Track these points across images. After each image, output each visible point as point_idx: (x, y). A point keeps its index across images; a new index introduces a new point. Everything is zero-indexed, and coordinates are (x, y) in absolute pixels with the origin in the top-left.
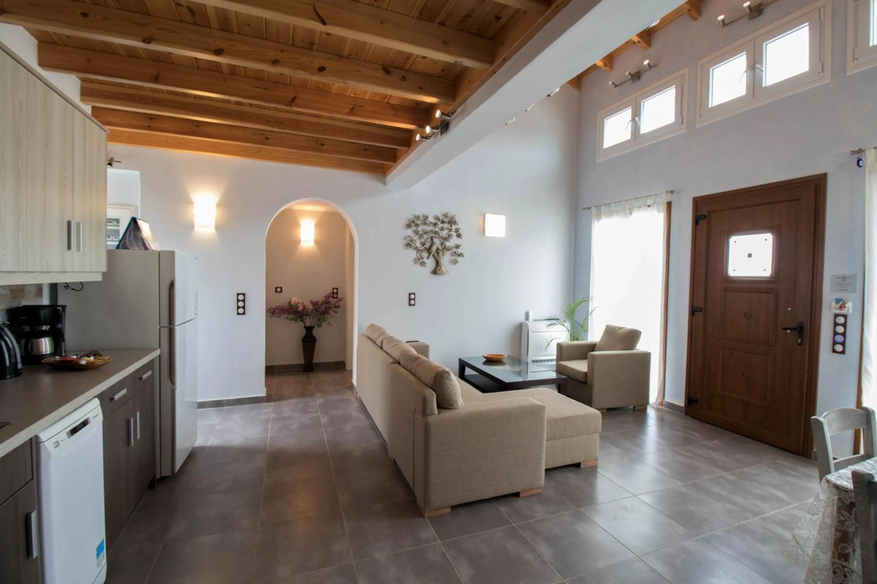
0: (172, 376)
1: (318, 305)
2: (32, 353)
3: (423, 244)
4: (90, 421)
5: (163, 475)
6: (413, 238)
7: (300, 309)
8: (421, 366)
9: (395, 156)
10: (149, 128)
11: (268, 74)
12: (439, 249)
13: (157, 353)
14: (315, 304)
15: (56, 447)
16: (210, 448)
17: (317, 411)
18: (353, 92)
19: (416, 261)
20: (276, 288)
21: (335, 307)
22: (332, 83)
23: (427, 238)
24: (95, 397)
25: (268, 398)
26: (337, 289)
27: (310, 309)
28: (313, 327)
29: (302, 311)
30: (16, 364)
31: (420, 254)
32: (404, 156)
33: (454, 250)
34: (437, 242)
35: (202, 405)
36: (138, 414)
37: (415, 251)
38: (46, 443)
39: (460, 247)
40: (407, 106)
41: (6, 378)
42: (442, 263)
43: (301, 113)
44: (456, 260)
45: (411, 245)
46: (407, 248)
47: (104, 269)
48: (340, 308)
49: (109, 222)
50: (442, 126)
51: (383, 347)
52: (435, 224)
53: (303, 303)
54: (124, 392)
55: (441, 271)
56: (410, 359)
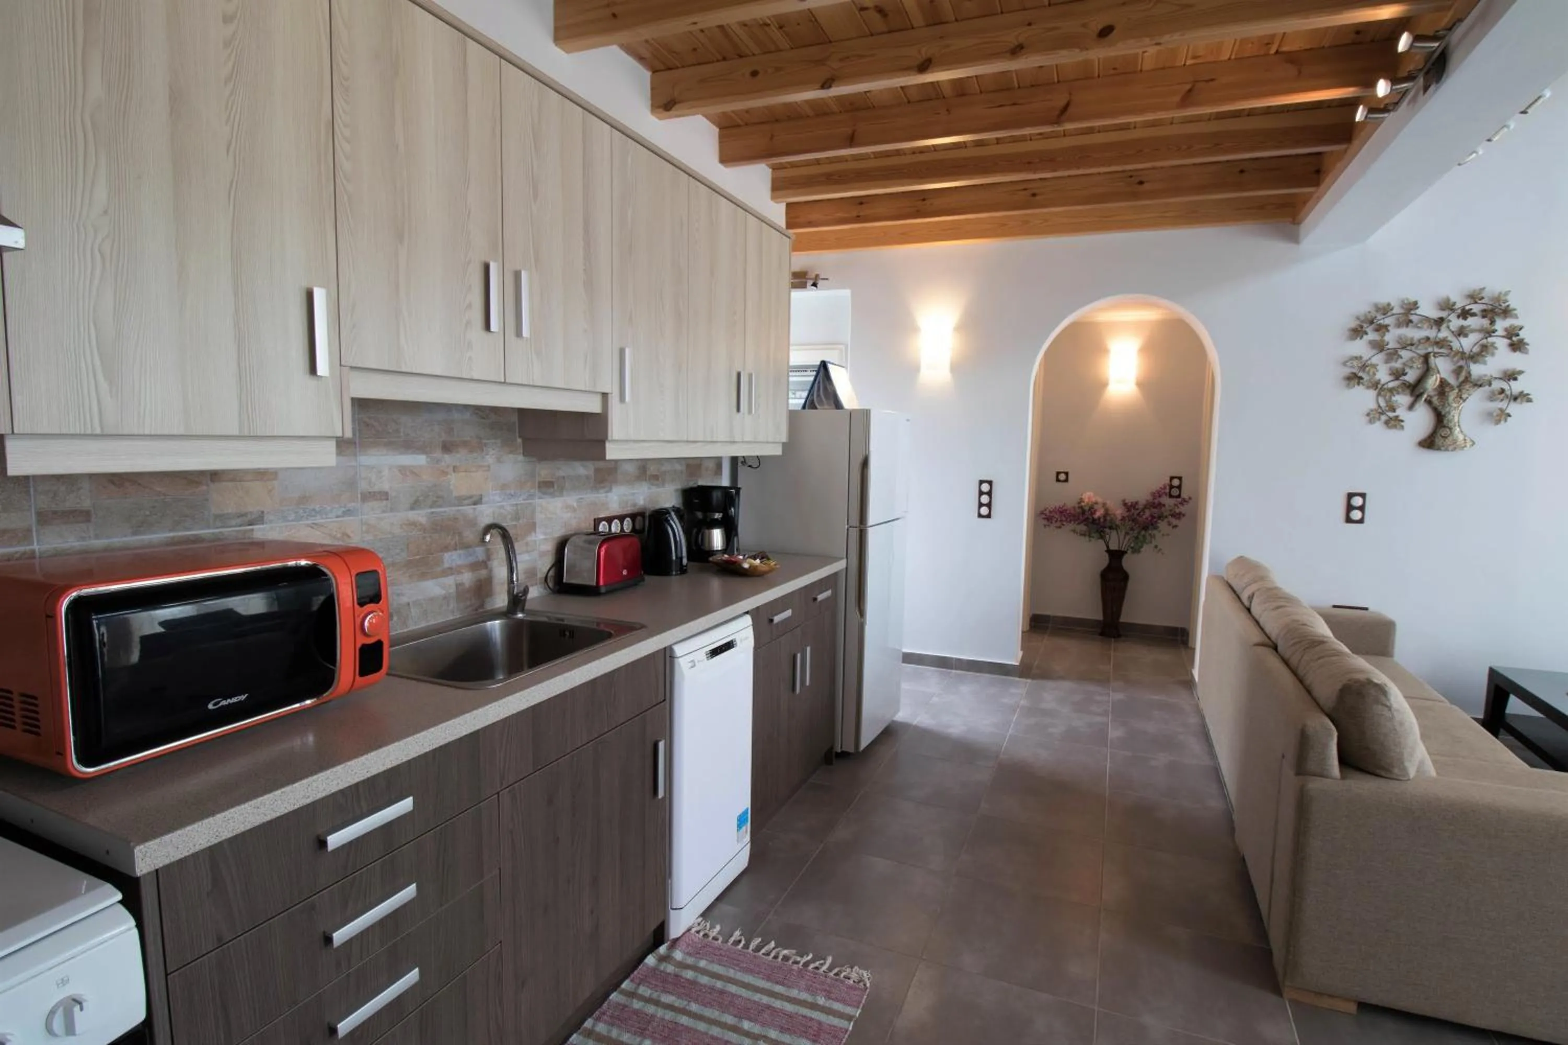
0: (861, 603)
1: (1137, 509)
2: (702, 547)
3: (1397, 374)
4: (736, 644)
5: (844, 749)
6: (1367, 361)
7: (1098, 514)
8: (1321, 661)
9: (1318, 172)
10: (858, 219)
11: (1017, 75)
12: (1449, 384)
13: (840, 565)
14: (1130, 507)
15: (692, 667)
16: (916, 728)
17: (1105, 713)
18: (1190, 55)
19: (1372, 416)
20: (1058, 473)
21: (1172, 516)
22: (1140, 51)
23: (1411, 359)
24: (747, 613)
25: (1024, 671)
26: (1180, 478)
27: (1119, 517)
28: (1124, 553)
29: (1102, 520)
30: (681, 558)
31: (1387, 397)
32: (1339, 165)
33: (1497, 385)
34: (1443, 367)
35: (908, 658)
36: (808, 649)
37: (1372, 393)
38: (680, 660)
39: (1520, 377)
40: (1330, 47)
41: (672, 575)
42: (1456, 419)
43: (1090, 131)
44: (1502, 410)
45: (1361, 378)
46: (1348, 386)
47: (784, 439)
48: (1183, 519)
49: (791, 371)
50: (1425, 70)
51: (1253, 610)
52: (1439, 322)
53: (1104, 505)
54: (788, 613)
55: (1449, 441)
56: (1300, 642)
